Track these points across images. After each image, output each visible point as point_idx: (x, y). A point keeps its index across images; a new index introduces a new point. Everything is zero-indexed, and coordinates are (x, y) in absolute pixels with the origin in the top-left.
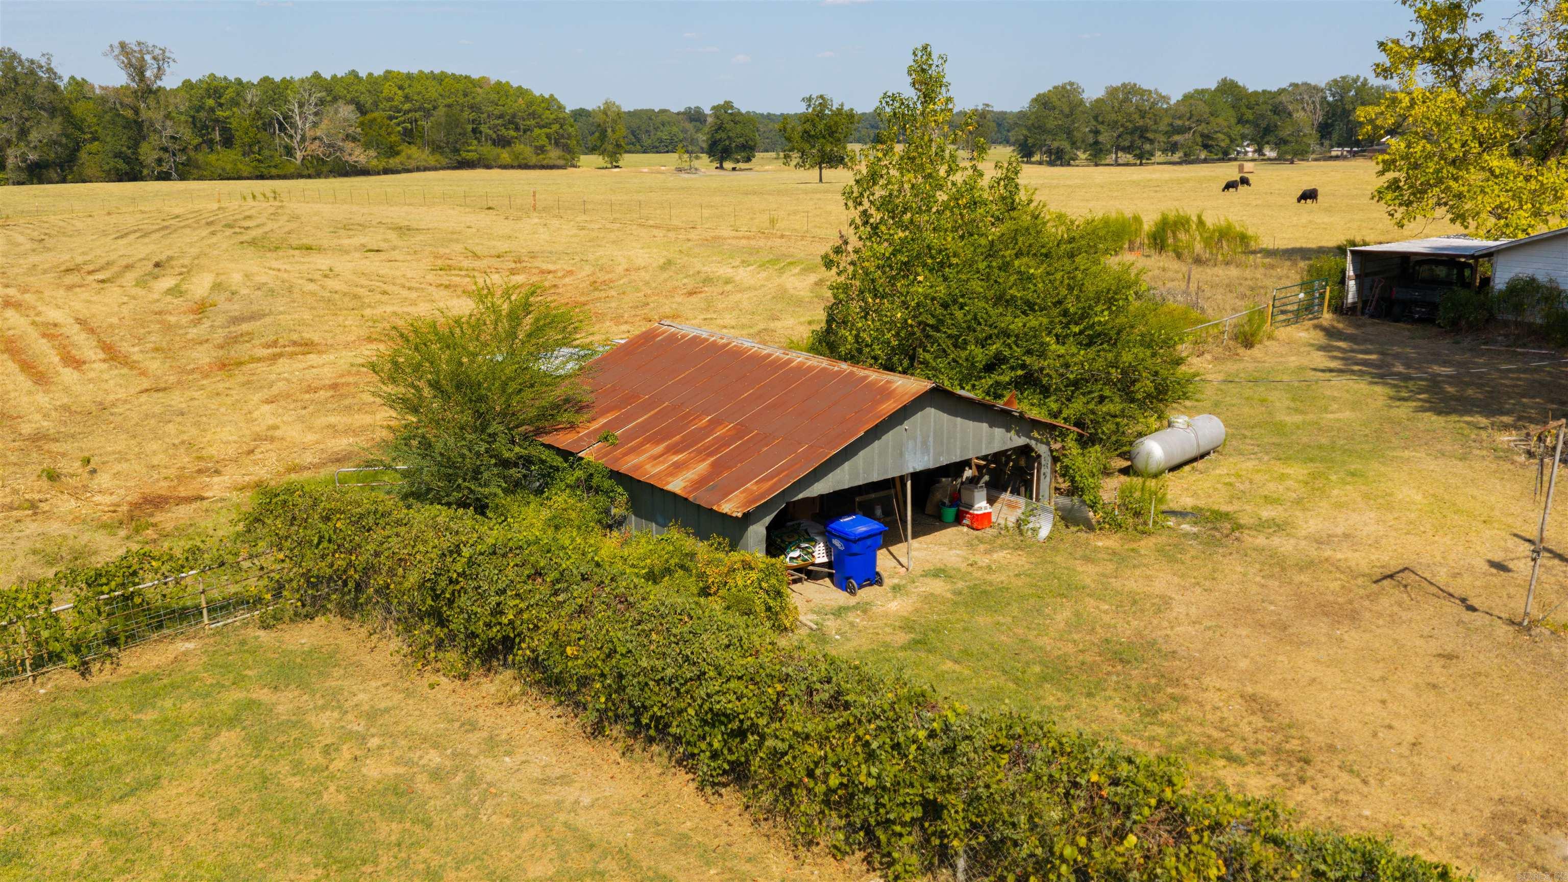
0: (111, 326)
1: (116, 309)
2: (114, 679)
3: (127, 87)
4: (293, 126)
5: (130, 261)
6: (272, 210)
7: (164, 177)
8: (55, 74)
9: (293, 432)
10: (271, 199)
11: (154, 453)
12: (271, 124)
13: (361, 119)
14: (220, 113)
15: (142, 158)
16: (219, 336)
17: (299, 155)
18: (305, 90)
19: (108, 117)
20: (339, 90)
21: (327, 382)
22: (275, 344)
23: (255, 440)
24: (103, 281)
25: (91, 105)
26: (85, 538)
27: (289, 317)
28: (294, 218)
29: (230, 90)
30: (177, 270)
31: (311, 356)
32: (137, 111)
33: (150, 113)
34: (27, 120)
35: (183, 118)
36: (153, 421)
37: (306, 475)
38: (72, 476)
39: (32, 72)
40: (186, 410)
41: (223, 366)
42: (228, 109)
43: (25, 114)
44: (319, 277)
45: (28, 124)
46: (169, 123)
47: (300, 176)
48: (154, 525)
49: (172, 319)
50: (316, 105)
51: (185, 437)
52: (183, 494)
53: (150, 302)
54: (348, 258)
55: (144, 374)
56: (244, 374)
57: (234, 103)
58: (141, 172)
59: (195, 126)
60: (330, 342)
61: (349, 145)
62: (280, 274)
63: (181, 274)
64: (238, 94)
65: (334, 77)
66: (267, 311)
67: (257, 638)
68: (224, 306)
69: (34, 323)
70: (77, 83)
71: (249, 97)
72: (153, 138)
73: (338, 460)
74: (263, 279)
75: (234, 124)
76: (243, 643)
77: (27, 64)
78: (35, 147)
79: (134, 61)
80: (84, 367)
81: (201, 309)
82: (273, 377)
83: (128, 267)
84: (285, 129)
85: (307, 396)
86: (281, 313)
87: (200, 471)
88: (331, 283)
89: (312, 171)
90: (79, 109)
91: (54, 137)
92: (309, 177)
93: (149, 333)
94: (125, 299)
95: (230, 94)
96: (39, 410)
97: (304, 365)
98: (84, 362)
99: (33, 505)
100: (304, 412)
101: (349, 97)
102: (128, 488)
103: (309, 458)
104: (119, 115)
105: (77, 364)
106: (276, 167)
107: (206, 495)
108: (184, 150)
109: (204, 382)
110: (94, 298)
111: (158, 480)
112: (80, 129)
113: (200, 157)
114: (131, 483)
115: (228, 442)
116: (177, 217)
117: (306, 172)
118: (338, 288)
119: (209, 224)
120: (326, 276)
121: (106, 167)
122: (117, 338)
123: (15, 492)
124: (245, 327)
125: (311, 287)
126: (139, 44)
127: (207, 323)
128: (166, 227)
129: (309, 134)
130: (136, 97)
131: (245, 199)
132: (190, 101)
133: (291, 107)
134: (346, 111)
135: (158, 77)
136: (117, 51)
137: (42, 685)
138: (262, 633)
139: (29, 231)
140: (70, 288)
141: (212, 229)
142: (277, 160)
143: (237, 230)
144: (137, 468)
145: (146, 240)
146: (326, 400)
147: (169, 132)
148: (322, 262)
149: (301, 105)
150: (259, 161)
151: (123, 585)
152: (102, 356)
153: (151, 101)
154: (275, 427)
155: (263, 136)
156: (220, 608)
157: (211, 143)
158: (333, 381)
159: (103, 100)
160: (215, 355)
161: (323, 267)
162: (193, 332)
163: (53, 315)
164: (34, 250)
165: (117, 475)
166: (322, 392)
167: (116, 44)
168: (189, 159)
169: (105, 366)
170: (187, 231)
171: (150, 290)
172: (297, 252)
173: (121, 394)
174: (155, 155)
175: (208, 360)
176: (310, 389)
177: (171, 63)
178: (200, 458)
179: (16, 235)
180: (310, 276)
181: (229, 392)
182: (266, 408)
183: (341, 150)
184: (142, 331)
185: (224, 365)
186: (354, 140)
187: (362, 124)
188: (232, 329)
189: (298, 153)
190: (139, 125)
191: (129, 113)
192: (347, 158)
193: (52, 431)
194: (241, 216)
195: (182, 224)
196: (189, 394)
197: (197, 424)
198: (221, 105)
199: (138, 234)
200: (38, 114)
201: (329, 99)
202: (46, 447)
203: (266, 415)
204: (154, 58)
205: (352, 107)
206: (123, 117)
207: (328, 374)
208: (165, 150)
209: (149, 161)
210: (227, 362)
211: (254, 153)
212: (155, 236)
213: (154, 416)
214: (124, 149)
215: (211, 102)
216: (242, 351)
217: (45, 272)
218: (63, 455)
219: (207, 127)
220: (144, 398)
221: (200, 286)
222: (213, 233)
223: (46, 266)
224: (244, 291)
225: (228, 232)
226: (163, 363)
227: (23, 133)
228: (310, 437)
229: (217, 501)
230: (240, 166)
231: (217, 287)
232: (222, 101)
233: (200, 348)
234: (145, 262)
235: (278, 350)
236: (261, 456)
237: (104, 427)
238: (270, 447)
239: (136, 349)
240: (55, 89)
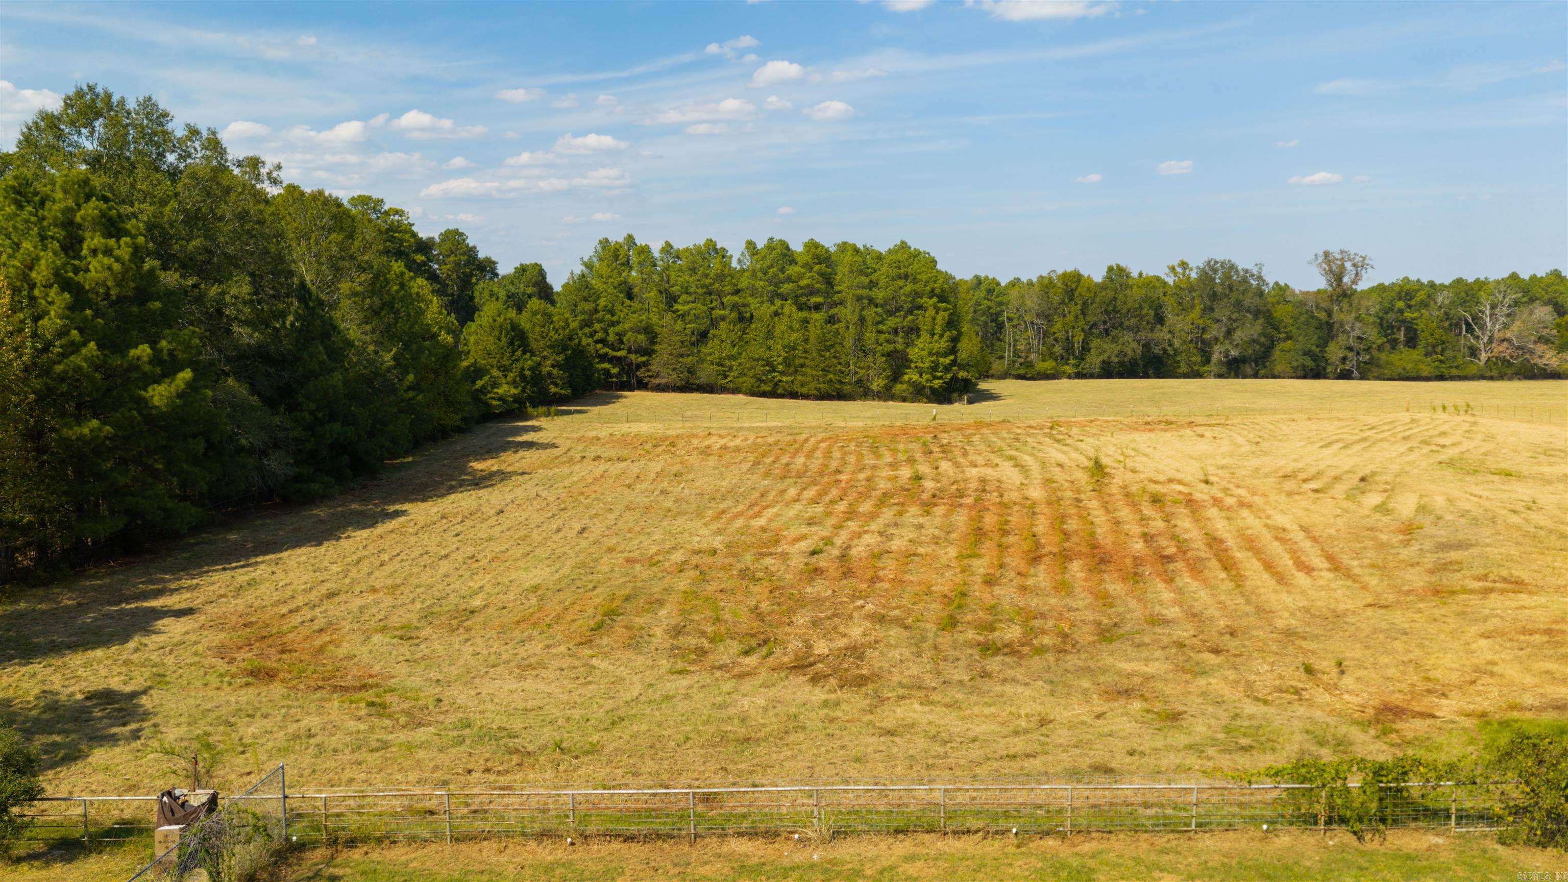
0: (1330, 536)
1: (1332, 521)
2: (1383, 849)
3: (1325, 291)
4: (1483, 327)
5: (1337, 472)
6: (1466, 427)
7: (1345, 375)
8: (1264, 281)
9: (1511, 671)
10: (1462, 412)
11: (1387, 666)
12: (1458, 325)
13: (1558, 320)
14: (1408, 315)
15: (1328, 356)
16: (1429, 560)
17: (1484, 356)
18: (1500, 292)
19: (1303, 318)
20: (1537, 291)
21: (1541, 626)
22: (1485, 577)
23: (1475, 672)
24: (1316, 491)
25: (1289, 307)
26: (1343, 730)
27: (1496, 551)
28: (1490, 437)
29: (1422, 292)
30: (1382, 487)
31: (1522, 595)
32: (1330, 314)
33: (1342, 316)
34: (1235, 321)
35: (1372, 319)
36: (1381, 636)
37: (1529, 715)
38: (1324, 673)
39: (1245, 281)
40: (1408, 630)
41: (1436, 592)
42: (1416, 310)
43: (1234, 317)
44: (1522, 509)
45: (1235, 325)
46: (1358, 325)
47: (1482, 377)
48: (1397, 731)
49: (1384, 537)
50: (1509, 306)
51: (1411, 656)
52: (1418, 709)
53: (1362, 517)
54: (1550, 488)
55: (1365, 587)
56: (1457, 604)
57: (1424, 305)
58: (1325, 369)
59: (1382, 327)
60: (1540, 583)
61: (1540, 348)
62: (1480, 501)
63: (1385, 491)
64: (1429, 296)
65: (1533, 278)
66: (1474, 542)
67: (1496, 850)
68: (1430, 530)
69: (1266, 525)
70: (1281, 288)
71: (1440, 300)
72: (1342, 338)
73: (1558, 708)
74: (1466, 506)
75: (1421, 325)
76: (1485, 851)
77: (1242, 273)
78: (1237, 345)
79: (1334, 268)
80: (1315, 573)
81: (1409, 530)
82: (1486, 612)
83: (1337, 479)
84: (1473, 330)
85: (1522, 638)
86: (1487, 545)
87: (1429, 691)
88: (1535, 517)
89: (1495, 373)
90: (1281, 313)
91: (1255, 337)
92: (1492, 378)
93: (1365, 548)
94: (1339, 512)
95: (1421, 296)
96: (1286, 609)
97: (1515, 604)
98: (1313, 570)
99: (1297, 692)
100: (1521, 653)
101: (1546, 297)
102: (1370, 694)
103: (1528, 699)
104: (1313, 317)
105: (1309, 570)
106: (1457, 367)
107: (1438, 714)
108: (1368, 350)
109: (1421, 606)
110: (1312, 507)
111: (1394, 692)
112: (1277, 329)
113: (1383, 357)
114: (1373, 690)
115: (1451, 669)
116: (1373, 428)
117: (1488, 374)
118: (1543, 523)
119: (1405, 438)
120: (1529, 508)
121: (1295, 364)
122: (1336, 549)
123: (1281, 677)
124: (1454, 555)
125: (1515, 519)
126: (1342, 252)
127: (1416, 547)
128: (1365, 439)
129: (1497, 335)
130: (1332, 300)
131: (1434, 409)
132: (1381, 303)
133: (1483, 309)
134: (1543, 313)
135: (1354, 282)
136: (1320, 260)
137: (1331, 838)
138: (1499, 847)
139: (1245, 433)
140: (1290, 494)
141: (1409, 444)
142: (1460, 361)
143: (1434, 448)
144: (1373, 675)
145: (1349, 451)
146: (1543, 644)
147: (1357, 333)
148: (1523, 492)
149: (1493, 307)
150: (1441, 362)
151: (1397, 780)
152: (1326, 565)
153: (1345, 305)
154: (1493, 663)
155: (1451, 337)
156: (1463, 817)
157: (1394, 343)
158: (1546, 627)
159: (1302, 303)
160: (1427, 579)
161: (1525, 498)
162: (1404, 553)
163: (1281, 520)
164: (1253, 453)
165: (1358, 679)
166: (1537, 636)
167: (1321, 253)
168: (1372, 358)
169: (1330, 575)
170: (1385, 445)
171: (1360, 504)
172: (1496, 478)
173: (1350, 605)
174: (1341, 354)
175: (1421, 584)
176: (1524, 631)
177: (1370, 270)
178: (1428, 679)
179: (1235, 435)
180: (1512, 507)
181: (1444, 619)
182: (1483, 642)
183: (1532, 352)
184: (1359, 546)
185: (1438, 592)
186: (1547, 341)
187: (1559, 325)
188: (1441, 555)
189: (1483, 354)
190: (1330, 326)
191: (1322, 316)
192: (1536, 360)
193: (1300, 630)
194: (1436, 432)
195: (1380, 436)
196: (1409, 615)
197: (1421, 646)
198: (1410, 307)
199: (1341, 445)
200: (1244, 316)
201: (1524, 300)
202: (1297, 642)
203: (1484, 649)
204: (1354, 265)
205: (1549, 308)
206: (1317, 318)
207: (1542, 618)
208: (1350, 349)
209: (1333, 359)
210: (1439, 588)
211: (1436, 353)
212: (1357, 448)
213: (1381, 631)
214: (1314, 348)
215: (1400, 304)
216: (1452, 579)
217: (1266, 476)
218: (1313, 653)
219: (1393, 327)
220: (1369, 612)
221: (1406, 505)
222: (1411, 450)
223: (1267, 470)
224: (1449, 517)
225: (1426, 449)
226: (1382, 580)
227: (1229, 333)
228: (1529, 680)
229: (1447, 722)
230: (1421, 366)
231: (1422, 509)
232: (1412, 303)
233: (1412, 571)
234: (1350, 475)
235: (1489, 585)
236: (1481, 688)
237: (1341, 634)
238: (1491, 681)
239: (1355, 563)
240: (1261, 294)
